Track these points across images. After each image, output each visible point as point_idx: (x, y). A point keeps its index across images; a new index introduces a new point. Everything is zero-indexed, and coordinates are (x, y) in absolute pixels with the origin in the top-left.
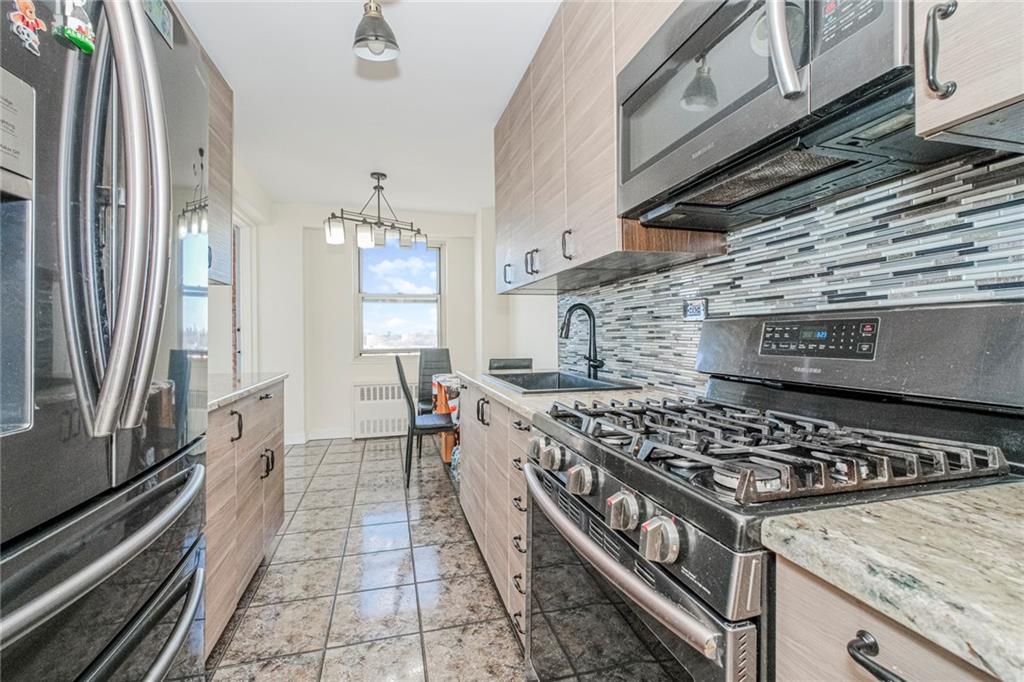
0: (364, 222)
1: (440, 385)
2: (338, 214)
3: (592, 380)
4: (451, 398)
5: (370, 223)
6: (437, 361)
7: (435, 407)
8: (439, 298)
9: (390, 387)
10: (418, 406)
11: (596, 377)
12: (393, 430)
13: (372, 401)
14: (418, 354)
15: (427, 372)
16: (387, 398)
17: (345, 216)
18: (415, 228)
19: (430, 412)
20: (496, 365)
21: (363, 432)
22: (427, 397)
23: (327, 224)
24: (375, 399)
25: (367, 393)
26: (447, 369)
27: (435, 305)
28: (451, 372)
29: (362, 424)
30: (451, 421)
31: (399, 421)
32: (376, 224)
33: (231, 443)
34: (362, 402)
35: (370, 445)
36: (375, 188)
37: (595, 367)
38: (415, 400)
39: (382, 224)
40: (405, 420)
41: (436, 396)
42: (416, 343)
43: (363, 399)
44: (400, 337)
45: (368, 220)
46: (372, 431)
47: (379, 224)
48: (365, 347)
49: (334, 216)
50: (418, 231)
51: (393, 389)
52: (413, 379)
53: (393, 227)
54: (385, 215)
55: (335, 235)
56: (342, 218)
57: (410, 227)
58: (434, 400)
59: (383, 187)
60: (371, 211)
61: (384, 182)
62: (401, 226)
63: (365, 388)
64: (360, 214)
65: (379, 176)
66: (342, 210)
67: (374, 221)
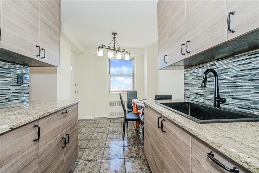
0: (110, 49)
1: (134, 103)
3: (217, 108)
4: (139, 109)
5: (112, 49)
6: (133, 95)
7: (133, 110)
8: (133, 75)
9: (118, 102)
10: (127, 109)
11: (219, 106)
12: (119, 116)
13: (113, 107)
14: (127, 92)
15: (130, 98)
16: (117, 106)
17: (103, 47)
18: (126, 51)
19: (131, 112)
20: (157, 98)
21: (110, 116)
22: (130, 106)
23: (98, 49)
24: (114, 106)
25: (112, 104)
26: (136, 97)
27: (132, 77)
28: (137, 99)
29: (110, 114)
30: (139, 117)
31: (121, 113)
32: (113, 50)
33: (34, 142)
34: (110, 107)
35: (112, 120)
36: (113, 38)
37: (219, 102)
38: (126, 107)
39: (115, 50)
40: (123, 113)
41: (133, 107)
42: (126, 89)
43: (110, 106)
44: (121, 87)
45: (111, 48)
46: (113, 116)
47: (114, 49)
48: (111, 90)
49: (100, 47)
50: (127, 52)
51: (119, 103)
52: (125, 100)
53: (119, 51)
54: (116, 46)
55: (100, 53)
57: (124, 51)
58: (132, 108)
59: (115, 38)
60: (112, 45)
61: (116, 36)
62: (121, 51)
63: (111, 103)
64: (109, 46)
65: (114, 34)
66: (103, 45)
67: (113, 49)
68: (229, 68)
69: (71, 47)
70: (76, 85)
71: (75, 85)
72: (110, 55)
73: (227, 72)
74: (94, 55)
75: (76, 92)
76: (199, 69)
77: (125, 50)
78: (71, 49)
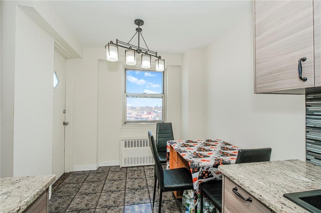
0: (130, 49)
1: (171, 147)
2: (115, 42)
4: (194, 172)
5: (134, 50)
6: (166, 130)
7: (168, 159)
9: (139, 141)
12: (141, 163)
15: (161, 135)
16: (138, 146)
17: (118, 44)
18: (158, 56)
19: (165, 162)
23: (107, 47)
24: (132, 147)
25: (128, 144)
29: (125, 160)
31: (144, 158)
32: (137, 51)
34: (126, 148)
35: (129, 171)
36: (137, 29)
39: (141, 50)
41: (169, 153)
45: (133, 48)
46: (130, 163)
47: (138, 51)
48: (128, 120)
49: (111, 42)
50: (160, 57)
51: (141, 142)
53: (146, 53)
54: (142, 46)
55: (112, 55)
56: (117, 45)
57: (155, 55)
58: (168, 155)
59: (141, 30)
60: (134, 43)
61: (142, 26)
62: (150, 55)
63: (127, 141)
64: (128, 44)
65: (139, 22)
66: (117, 40)
67: (136, 49)
69: (55, 43)
70: (67, 111)
71: (64, 112)
72: (131, 59)
74: (100, 60)
75: (65, 124)
77: (156, 53)
78: (55, 46)
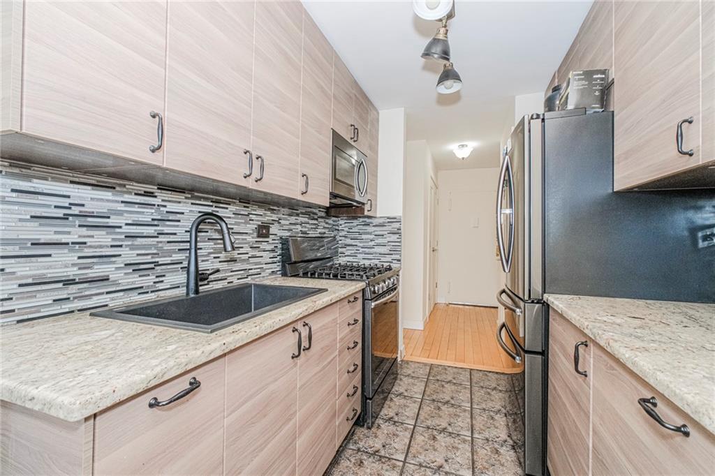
68: (183, 213)
73: (179, 221)
76: (89, 188)
